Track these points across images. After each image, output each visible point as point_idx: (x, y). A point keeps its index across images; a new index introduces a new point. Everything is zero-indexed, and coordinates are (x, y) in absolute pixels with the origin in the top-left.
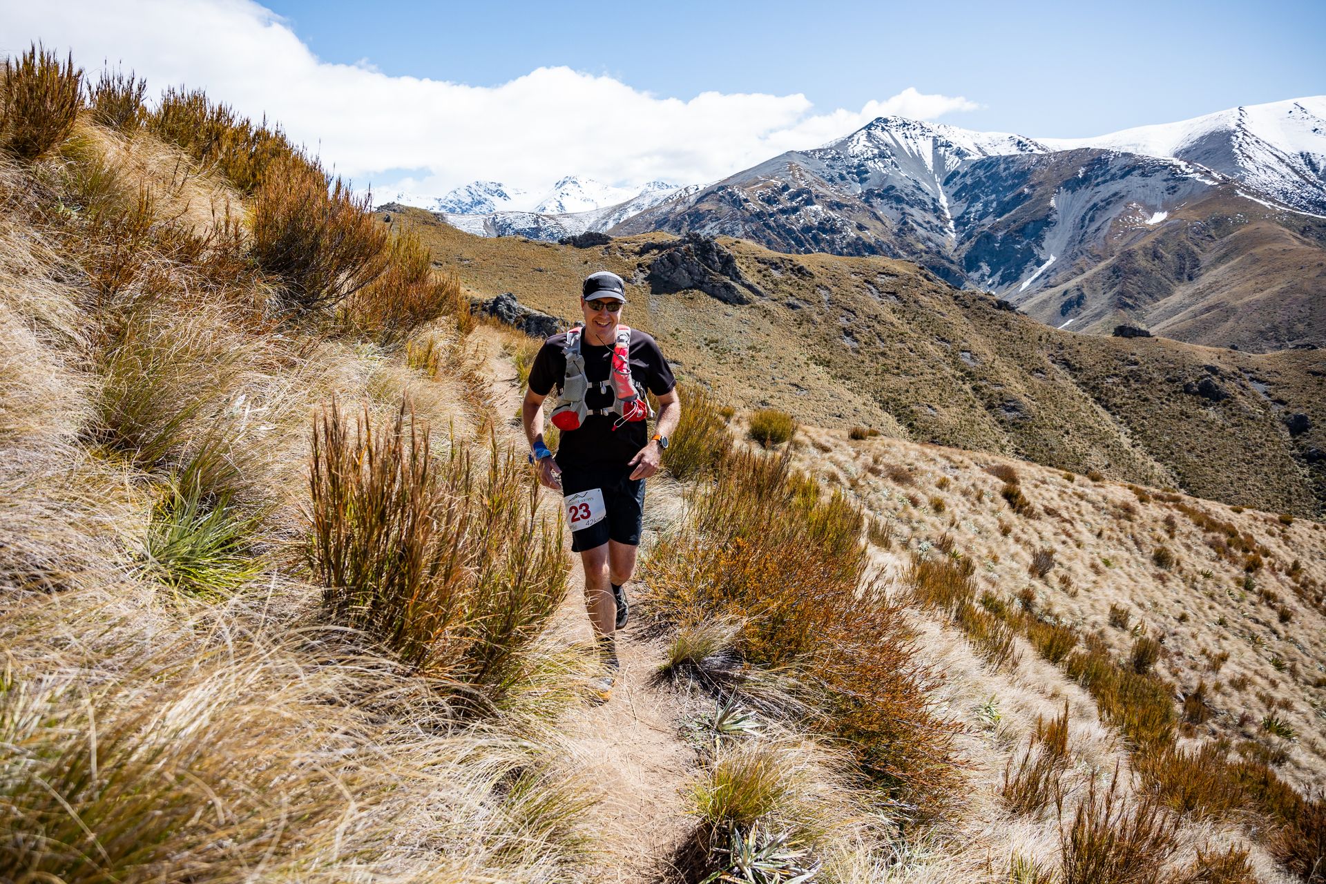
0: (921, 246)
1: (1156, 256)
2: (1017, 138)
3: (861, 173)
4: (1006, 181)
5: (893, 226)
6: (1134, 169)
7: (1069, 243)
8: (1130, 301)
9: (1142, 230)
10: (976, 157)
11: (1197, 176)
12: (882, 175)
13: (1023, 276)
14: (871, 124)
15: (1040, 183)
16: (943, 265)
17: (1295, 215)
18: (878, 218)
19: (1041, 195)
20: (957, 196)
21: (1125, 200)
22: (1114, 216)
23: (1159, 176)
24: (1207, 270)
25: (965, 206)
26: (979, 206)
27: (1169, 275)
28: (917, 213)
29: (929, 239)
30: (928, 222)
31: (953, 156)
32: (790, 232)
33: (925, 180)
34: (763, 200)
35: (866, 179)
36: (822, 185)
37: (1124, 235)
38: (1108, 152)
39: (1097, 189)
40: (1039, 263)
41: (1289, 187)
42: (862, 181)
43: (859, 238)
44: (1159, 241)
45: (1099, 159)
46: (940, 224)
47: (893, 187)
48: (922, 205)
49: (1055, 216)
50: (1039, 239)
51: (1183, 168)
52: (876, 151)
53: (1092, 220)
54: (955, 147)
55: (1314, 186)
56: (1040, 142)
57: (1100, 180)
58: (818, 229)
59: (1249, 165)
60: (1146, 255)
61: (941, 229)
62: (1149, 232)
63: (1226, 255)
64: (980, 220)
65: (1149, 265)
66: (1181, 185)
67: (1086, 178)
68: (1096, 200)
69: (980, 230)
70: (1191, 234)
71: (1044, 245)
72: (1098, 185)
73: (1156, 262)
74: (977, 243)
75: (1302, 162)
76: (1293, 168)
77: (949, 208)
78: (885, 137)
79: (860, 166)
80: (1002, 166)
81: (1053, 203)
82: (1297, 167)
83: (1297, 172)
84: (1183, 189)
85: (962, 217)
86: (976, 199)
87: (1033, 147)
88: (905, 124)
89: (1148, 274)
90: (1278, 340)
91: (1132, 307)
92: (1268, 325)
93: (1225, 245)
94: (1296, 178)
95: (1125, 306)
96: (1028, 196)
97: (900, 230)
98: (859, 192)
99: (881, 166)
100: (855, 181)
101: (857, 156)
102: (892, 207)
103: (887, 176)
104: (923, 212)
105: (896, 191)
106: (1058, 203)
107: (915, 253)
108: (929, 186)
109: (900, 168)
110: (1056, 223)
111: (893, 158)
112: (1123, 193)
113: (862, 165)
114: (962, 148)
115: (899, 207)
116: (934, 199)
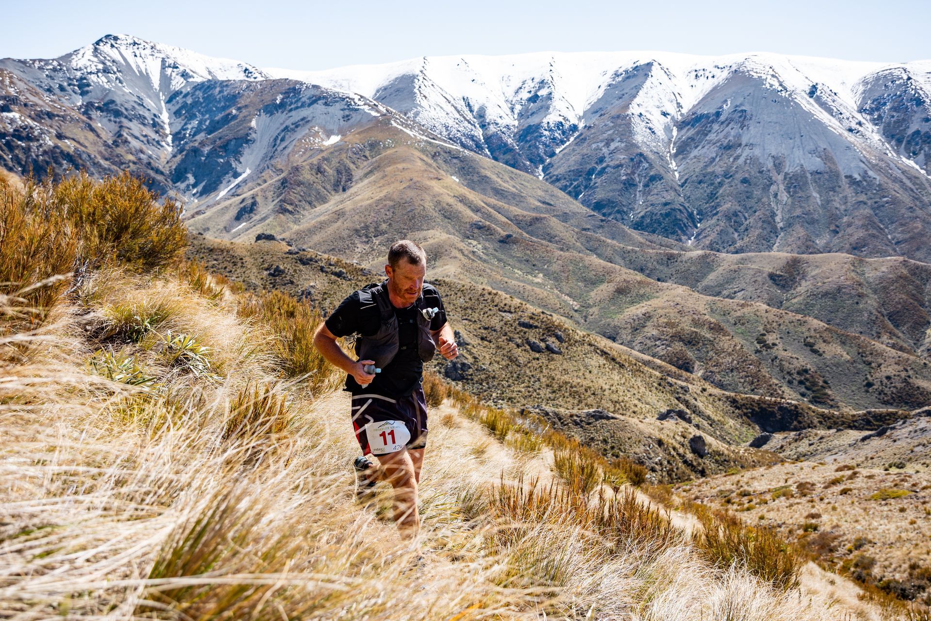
0: (131, 157)
1: (319, 170)
2: (245, 66)
3: (83, 86)
4: (219, 102)
5: (109, 138)
6: (319, 98)
7: (263, 159)
8: (290, 208)
9: (317, 150)
10: (198, 80)
11: (366, 108)
12: (105, 89)
13: (222, 186)
14: (101, 40)
15: (246, 106)
16: (149, 175)
17: (430, 143)
18: (92, 130)
19: (245, 117)
20: (177, 113)
21: (310, 124)
22: (299, 137)
23: (338, 106)
24: (357, 183)
25: (183, 122)
26: (195, 123)
27: (328, 187)
28: (135, 127)
29: (142, 151)
30: (146, 136)
31: (179, 77)
33: (149, 97)
35: (87, 92)
36: (36, 94)
37: (304, 153)
38: (302, 84)
39: (290, 114)
40: (236, 175)
41: (451, 123)
42: (83, 94)
43: (56, 147)
44: (324, 159)
45: (294, 89)
46: (156, 137)
47: (113, 102)
48: (142, 119)
49: (254, 135)
50: (237, 154)
51: (356, 101)
52: (101, 66)
53: (283, 140)
54: (181, 69)
55: (469, 122)
56: (265, 71)
57: (293, 106)
58: (13, 136)
59: (424, 103)
60: (311, 169)
61: (158, 142)
62: (322, 151)
63: (371, 172)
64: (194, 135)
65: (313, 178)
66: (354, 114)
67: (282, 105)
68: (288, 123)
69: (192, 144)
70: (350, 154)
71: (242, 160)
72: (291, 110)
73: (319, 175)
74: (186, 155)
75: (463, 103)
76: (456, 108)
77: (170, 124)
78: (114, 54)
79: (82, 79)
80: (218, 89)
81: (253, 124)
82: (459, 108)
83: (458, 112)
84: (355, 117)
85: (179, 133)
86: (192, 117)
87: (257, 75)
88: (135, 44)
89: (309, 186)
90: (367, 237)
91: (291, 212)
92: (362, 225)
93: (372, 164)
94: (457, 116)
95: (284, 211)
96: (235, 117)
97: (115, 142)
98: (79, 104)
99: (105, 80)
100: (75, 93)
101: (80, 69)
102: (110, 120)
103: (110, 90)
104: (142, 126)
105: (116, 105)
106: (257, 124)
107: (123, 163)
108: (152, 103)
109: (125, 84)
110: (254, 141)
111: (119, 75)
112: (309, 119)
113: (85, 79)
114: (188, 71)
115: (118, 120)
116: (155, 115)
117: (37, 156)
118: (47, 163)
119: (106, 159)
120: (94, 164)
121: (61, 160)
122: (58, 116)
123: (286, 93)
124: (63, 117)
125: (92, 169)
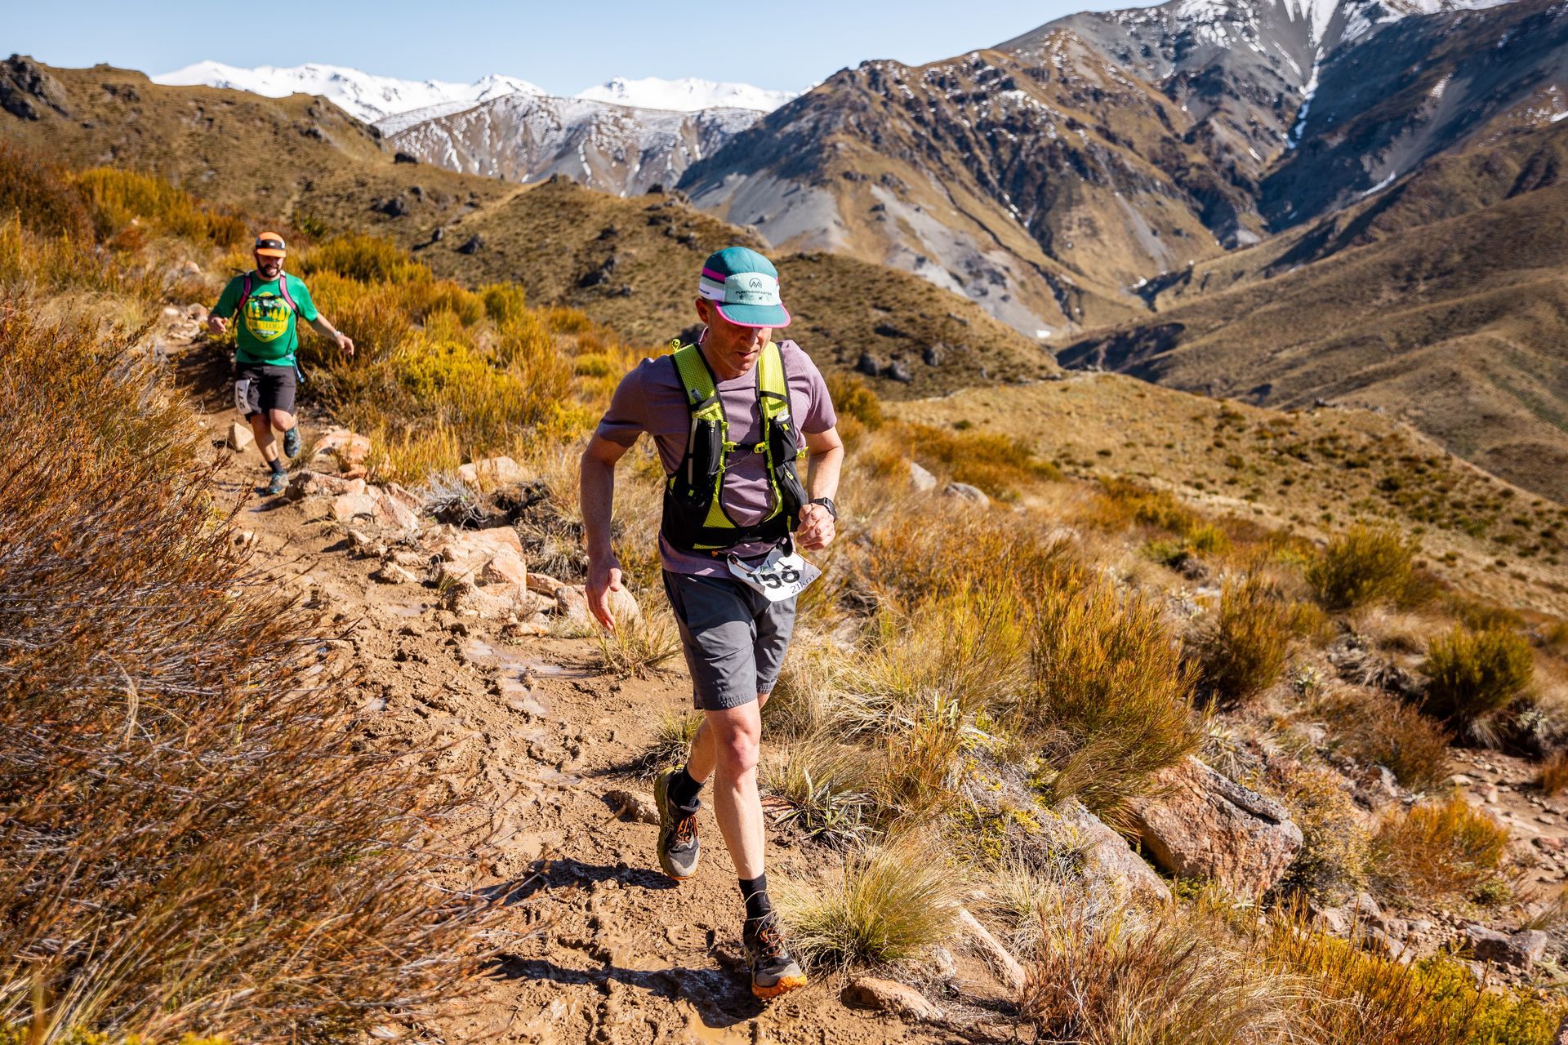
0: (1199, 158)
3: (1183, 44)
4: (1402, 54)
5: (1182, 129)
10: (1394, 17)
12: (1214, 49)
15: (1440, 59)
16: (1213, 186)
18: (1162, 116)
19: (1428, 78)
20: (1331, 80)
21: (1544, 83)
22: (1508, 108)
28: (1241, 108)
30: (1254, 123)
31: (1362, 18)
32: (954, 129)
33: (1295, 57)
34: (933, 82)
35: (1186, 55)
36: (1093, 62)
42: (1179, 57)
45: (1543, 15)
47: (1218, 69)
48: (1258, 96)
50: (1383, 146)
53: (1478, 116)
57: (1526, 50)
61: (1273, 134)
65: (1469, 182)
68: (1505, 83)
71: (1386, 158)
72: (1519, 59)
77: (1313, 102)
79: (1186, 33)
81: (1438, 90)
85: (1320, 116)
96: (1416, 77)
97: (1191, 134)
98: (1165, 76)
99: (1221, 32)
100: (1166, 56)
101: (1190, 18)
102: (1202, 100)
103: (1224, 50)
104: (1255, 108)
105: (1221, 74)
106: (1445, 91)
107: (1179, 168)
108: (1296, 68)
109: (1257, 37)
110: (1424, 123)
111: (1253, 23)
112: (1547, 72)
113: (1189, 33)
114: (1382, 3)
115: (1215, 99)
116: (1289, 88)
117: (1027, 156)
118: (1039, 167)
119: (1155, 162)
120: (1115, 166)
121: (1061, 161)
122: (1110, 95)
123: (1526, 24)
124: (1117, 96)
125: (1108, 176)
